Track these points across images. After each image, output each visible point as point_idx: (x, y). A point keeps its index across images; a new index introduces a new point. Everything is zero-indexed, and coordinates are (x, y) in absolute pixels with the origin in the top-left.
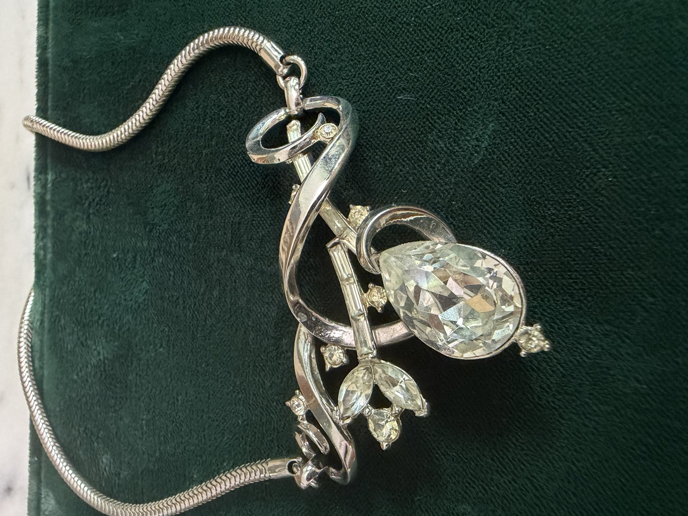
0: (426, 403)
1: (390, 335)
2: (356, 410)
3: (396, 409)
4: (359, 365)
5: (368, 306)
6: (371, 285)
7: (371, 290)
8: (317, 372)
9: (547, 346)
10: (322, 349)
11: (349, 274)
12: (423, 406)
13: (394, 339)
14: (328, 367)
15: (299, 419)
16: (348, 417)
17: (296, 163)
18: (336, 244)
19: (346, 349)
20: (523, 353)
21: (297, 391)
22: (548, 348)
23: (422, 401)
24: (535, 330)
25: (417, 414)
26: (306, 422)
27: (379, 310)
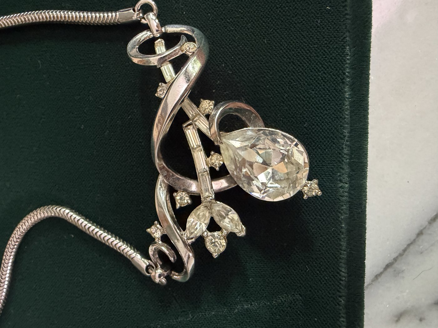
0: (245, 228)
1: (219, 186)
2: (198, 233)
3: (225, 232)
4: (201, 205)
5: (210, 166)
6: (212, 153)
7: (212, 156)
8: (171, 209)
9: (319, 193)
10: (175, 194)
11: (198, 145)
12: (242, 230)
13: (222, 189)
14: (178, 206)
15: (157, 240)
16: (192, 238)
17: (162, 68)
18: (190, 125)
19: (190, 194)
20: (305, 197)
21: (156, 222)
22: (320, 194)
23: (242, 227)
24: (314, 184)
25: (238, 235)
26: (160, 242)
27: (217, 169)
